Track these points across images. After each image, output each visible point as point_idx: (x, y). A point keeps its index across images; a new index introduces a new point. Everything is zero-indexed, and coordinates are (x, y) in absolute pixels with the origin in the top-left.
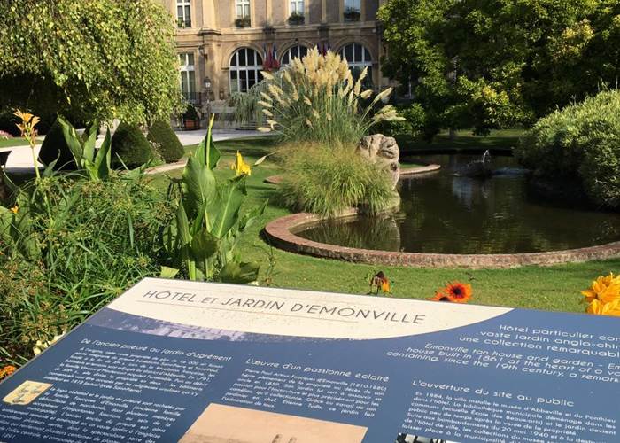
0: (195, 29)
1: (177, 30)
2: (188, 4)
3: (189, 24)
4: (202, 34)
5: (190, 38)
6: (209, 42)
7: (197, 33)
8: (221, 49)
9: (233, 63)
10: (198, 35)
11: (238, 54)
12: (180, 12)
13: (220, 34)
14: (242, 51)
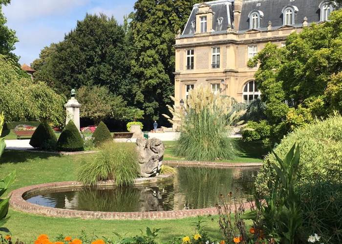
0: (221, 69)
1: (211, 69)
2: (218, 54)
3: (218, 66)
4: (225, 72)
5: (218, 75)
6: (229, 77)
7: (223, 71)
8: (238, 81)
9: (246, 90)
10: (224, 72)
11: (248, 85)
12: (214, 59)
13: (238, 72)
14: (251, 83)
